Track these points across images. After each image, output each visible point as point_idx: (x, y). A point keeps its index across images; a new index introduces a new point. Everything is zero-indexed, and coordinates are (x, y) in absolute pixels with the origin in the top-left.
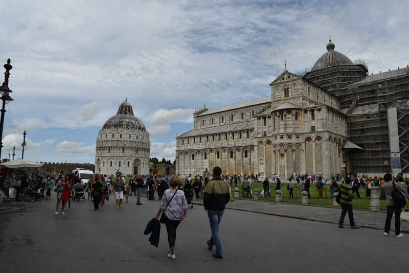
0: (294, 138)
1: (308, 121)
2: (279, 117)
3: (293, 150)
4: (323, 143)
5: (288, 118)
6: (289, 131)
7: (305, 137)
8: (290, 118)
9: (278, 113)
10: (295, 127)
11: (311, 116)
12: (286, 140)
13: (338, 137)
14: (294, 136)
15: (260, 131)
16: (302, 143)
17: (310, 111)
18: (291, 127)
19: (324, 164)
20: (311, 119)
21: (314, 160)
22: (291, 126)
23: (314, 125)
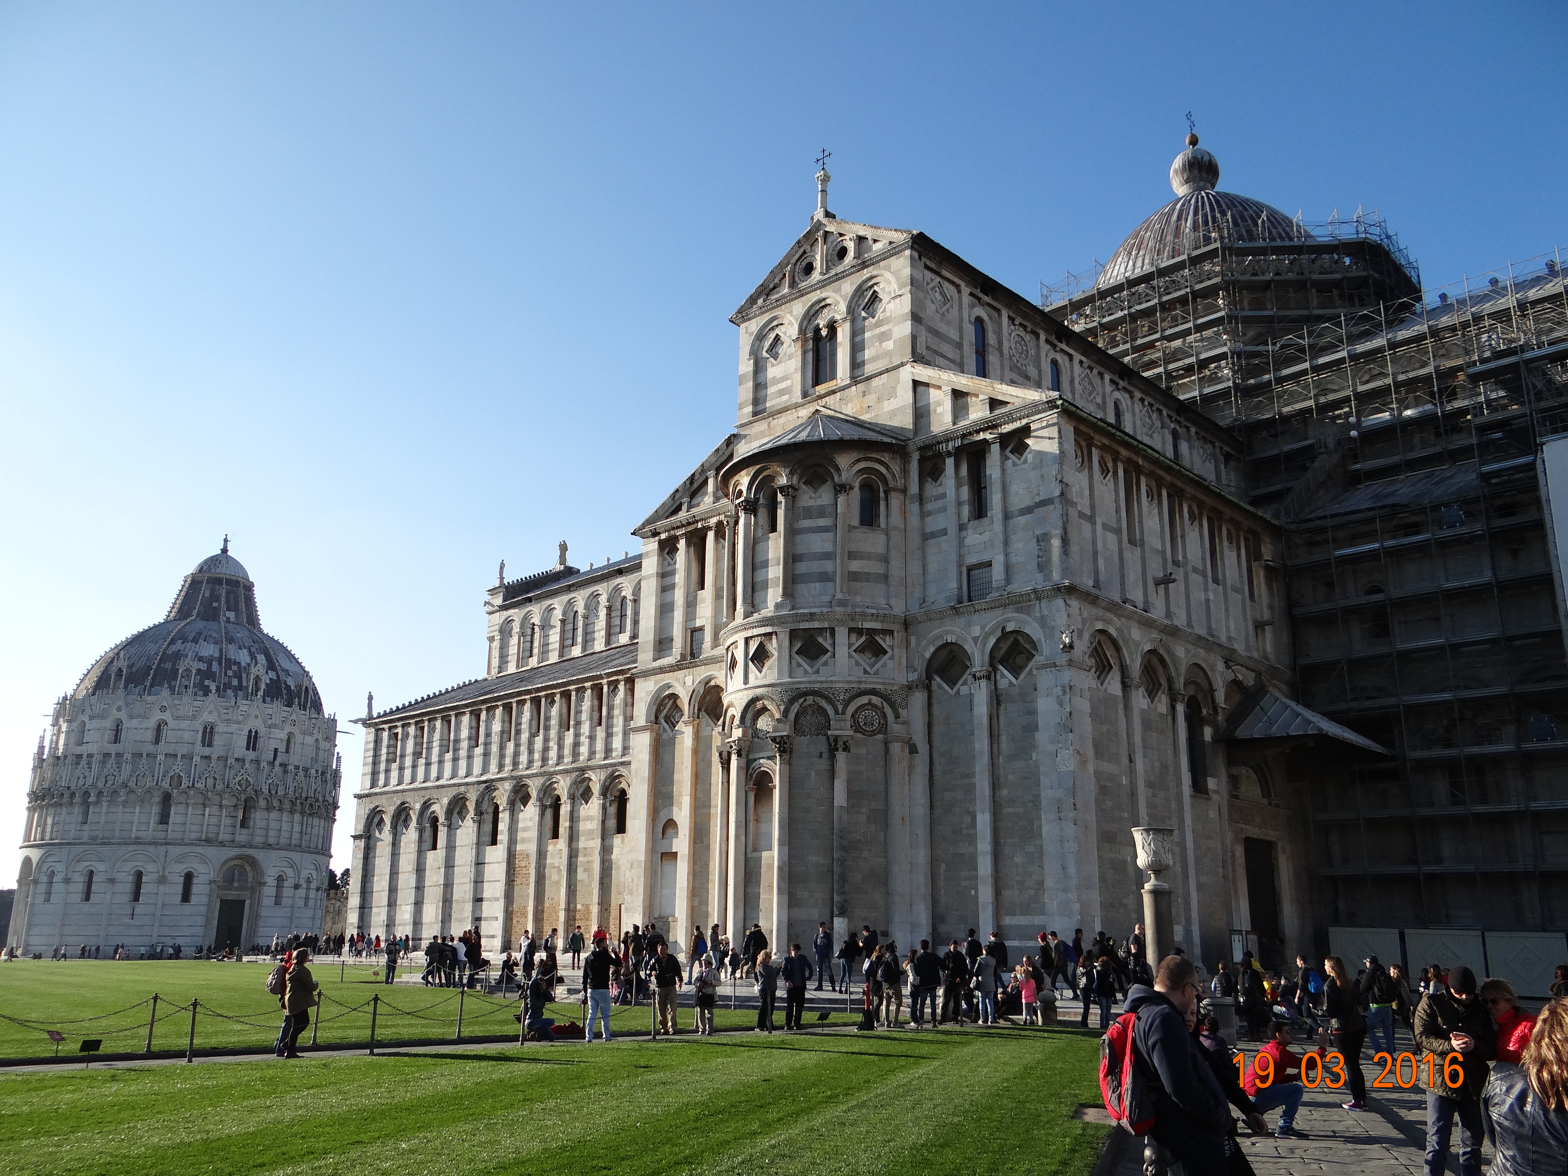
1: (944, 532)
5: (809, 513)
7: (924, 647)
8: (821, 512)
10: (852, 576)
11: (965, 492)
13: (1184, 652)
14: (842, 634)
15: (671, 625)
16: (910, 687)
18: (823, 577)
19: (1049, 847)
20: (966, 510)
21: (984, 820)
22: (828, 566)
23: (985, 558)
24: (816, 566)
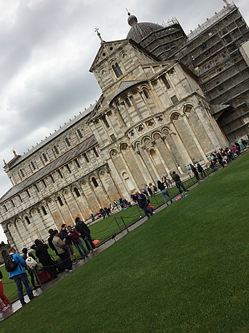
1: (163, 93)
2: (123, 104)
3: (163, 139)
4: (197, 110)
6: (146, 115)
9: (119, 99)
10: (151, 108)
11: (164, 85)
12: (147, 130)
14: (155, 119)
15: (105, 137)
16: (169, 124)
17: (159, 78)
18: (146, 110)
20: (165, 88)
22: (146, 108)
23: (174, 95)
24: (143, 109)
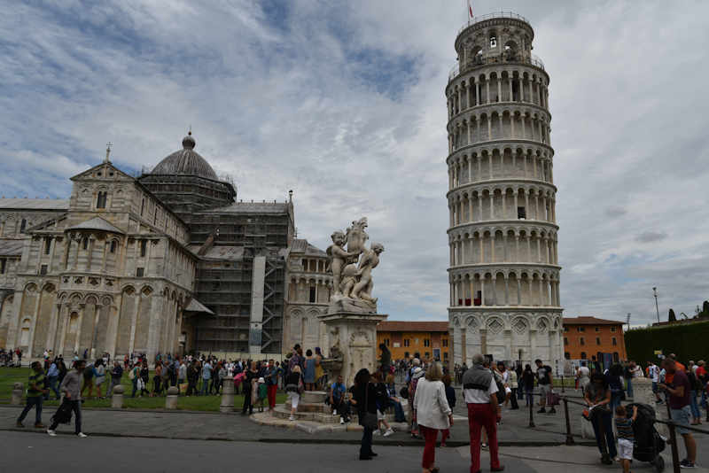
0: (103, 284)
1: (132, 258)
2: (79, 241)
3: (97, 307)
4: (154, 298)
5: (97, 247)
6: (96, 270)
7: (122, 284)
8: (101, 248)
9: (78, 234)
10: (107, 265)
11: (139, 250)
12: (85, 287)
13: (179, 291)
14: (103, 280)
15: (34, 262)
16: (117, 294)
17: (139, 240)
18: (99, 264)
19: (150, 335)
20: (139, 255)
21: (133, 328)
22: (101, 262)
23: (142, 266)
24: (98, 261)
